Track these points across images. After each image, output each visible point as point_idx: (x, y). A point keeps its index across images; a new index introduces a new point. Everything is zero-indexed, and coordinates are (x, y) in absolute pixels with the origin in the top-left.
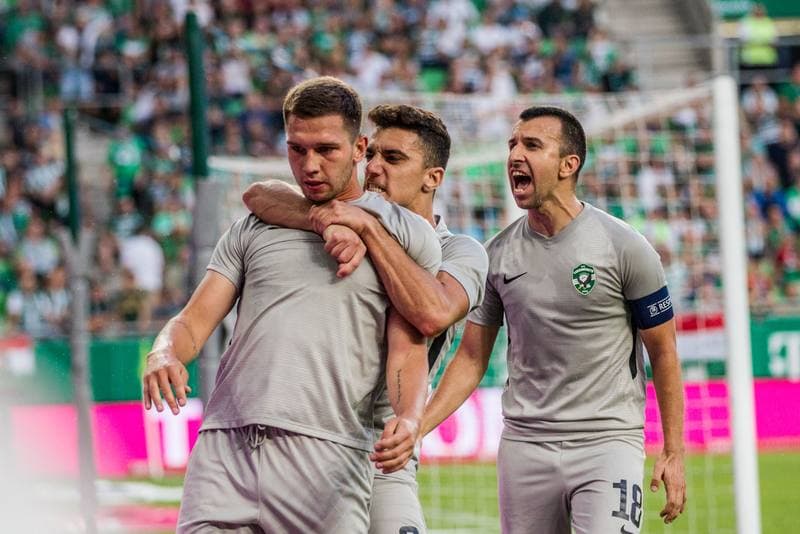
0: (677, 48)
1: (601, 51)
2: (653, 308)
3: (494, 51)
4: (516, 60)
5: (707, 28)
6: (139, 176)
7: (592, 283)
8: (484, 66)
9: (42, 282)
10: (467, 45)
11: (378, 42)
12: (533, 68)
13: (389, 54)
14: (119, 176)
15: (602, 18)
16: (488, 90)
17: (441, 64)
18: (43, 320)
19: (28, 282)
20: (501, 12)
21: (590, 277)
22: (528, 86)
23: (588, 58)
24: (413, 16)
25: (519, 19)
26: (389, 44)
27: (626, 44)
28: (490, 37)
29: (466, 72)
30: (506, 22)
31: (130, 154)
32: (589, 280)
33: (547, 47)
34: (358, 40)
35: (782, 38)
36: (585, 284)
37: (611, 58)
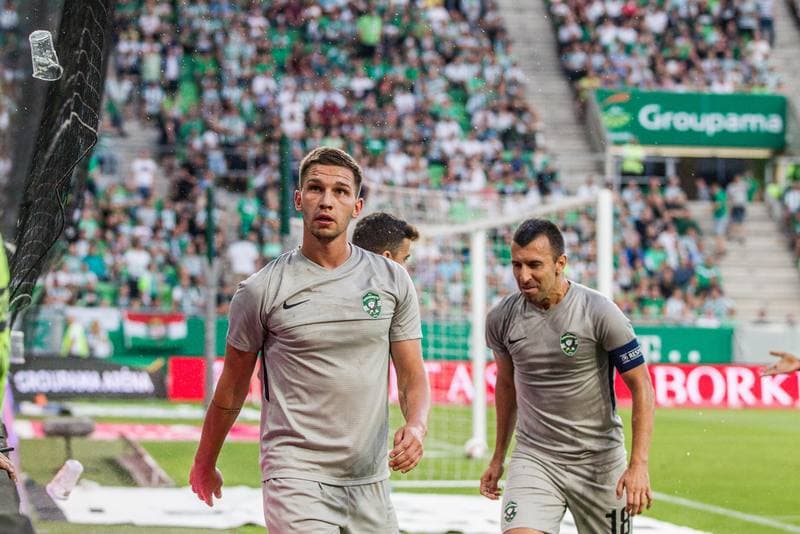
0: (585, 160)
1: (539, 160)
2: (624, 357)
3: (474, 156)
4: (489, 162)
5: (603, 150)
6: (256, 222)
7: (576, 346)
8: (468, 164)
9: (194, 281)
10: (459, 152)
11: (405, 147)
12: (498, 168)
13: (411, 154)
14: (244, 220)
15: (540, 140)
16: (469, 180)
17: (443, 162)
18: (193, 304)
19: (186, 281)
20: (480, 132)
21: (574, 342)
22: (493, 178)
23: (530, 163)
24: (427, 133)
25: (490, 138)
26: (410, 148)
27: (554, 156)
28: (472, 148)
29: (457, 168)
30: (482, 139)
31: (251, 208)
32: (573, 345)
33: (508, 155)
34: (393, 145)
35: (648, 157)
36: (571, 347)
37: (544, 163)
